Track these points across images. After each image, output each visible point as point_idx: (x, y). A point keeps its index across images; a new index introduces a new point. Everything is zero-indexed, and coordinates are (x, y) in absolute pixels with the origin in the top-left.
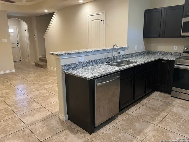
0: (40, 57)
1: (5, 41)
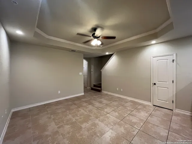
1: (81, 74)
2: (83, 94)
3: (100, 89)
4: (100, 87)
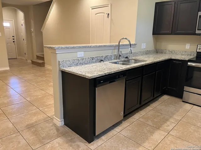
2: (8, 68)
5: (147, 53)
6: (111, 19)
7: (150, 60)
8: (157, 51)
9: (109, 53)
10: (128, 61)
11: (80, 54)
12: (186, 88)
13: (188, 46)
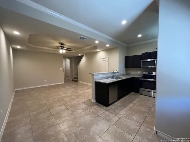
0: (75, 76)
1: (61, 69)
2: (64, 83)
3: (77, 80)
4: (77, 78)
5: (123, 75)
6: (109, 63)
7: (125, 78)
8: (127, 74)
9: (110, 75)
10: (117, 78)
11: (101, 76)
12: (140, 89)
13: (139, 72)
